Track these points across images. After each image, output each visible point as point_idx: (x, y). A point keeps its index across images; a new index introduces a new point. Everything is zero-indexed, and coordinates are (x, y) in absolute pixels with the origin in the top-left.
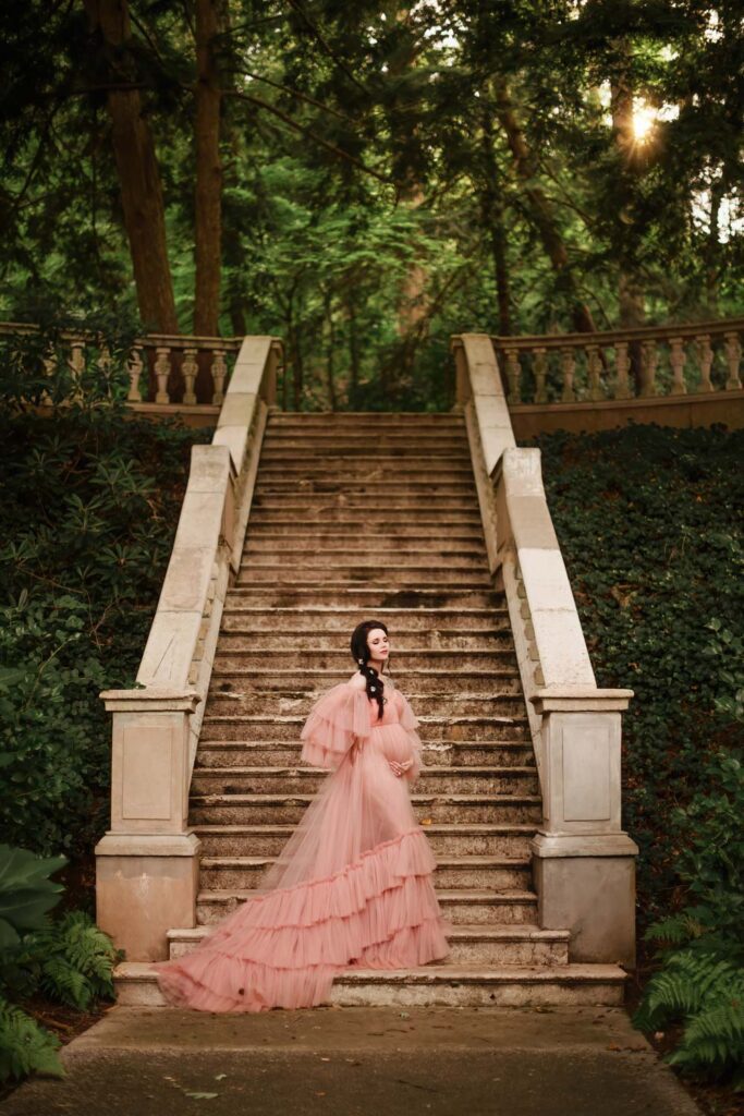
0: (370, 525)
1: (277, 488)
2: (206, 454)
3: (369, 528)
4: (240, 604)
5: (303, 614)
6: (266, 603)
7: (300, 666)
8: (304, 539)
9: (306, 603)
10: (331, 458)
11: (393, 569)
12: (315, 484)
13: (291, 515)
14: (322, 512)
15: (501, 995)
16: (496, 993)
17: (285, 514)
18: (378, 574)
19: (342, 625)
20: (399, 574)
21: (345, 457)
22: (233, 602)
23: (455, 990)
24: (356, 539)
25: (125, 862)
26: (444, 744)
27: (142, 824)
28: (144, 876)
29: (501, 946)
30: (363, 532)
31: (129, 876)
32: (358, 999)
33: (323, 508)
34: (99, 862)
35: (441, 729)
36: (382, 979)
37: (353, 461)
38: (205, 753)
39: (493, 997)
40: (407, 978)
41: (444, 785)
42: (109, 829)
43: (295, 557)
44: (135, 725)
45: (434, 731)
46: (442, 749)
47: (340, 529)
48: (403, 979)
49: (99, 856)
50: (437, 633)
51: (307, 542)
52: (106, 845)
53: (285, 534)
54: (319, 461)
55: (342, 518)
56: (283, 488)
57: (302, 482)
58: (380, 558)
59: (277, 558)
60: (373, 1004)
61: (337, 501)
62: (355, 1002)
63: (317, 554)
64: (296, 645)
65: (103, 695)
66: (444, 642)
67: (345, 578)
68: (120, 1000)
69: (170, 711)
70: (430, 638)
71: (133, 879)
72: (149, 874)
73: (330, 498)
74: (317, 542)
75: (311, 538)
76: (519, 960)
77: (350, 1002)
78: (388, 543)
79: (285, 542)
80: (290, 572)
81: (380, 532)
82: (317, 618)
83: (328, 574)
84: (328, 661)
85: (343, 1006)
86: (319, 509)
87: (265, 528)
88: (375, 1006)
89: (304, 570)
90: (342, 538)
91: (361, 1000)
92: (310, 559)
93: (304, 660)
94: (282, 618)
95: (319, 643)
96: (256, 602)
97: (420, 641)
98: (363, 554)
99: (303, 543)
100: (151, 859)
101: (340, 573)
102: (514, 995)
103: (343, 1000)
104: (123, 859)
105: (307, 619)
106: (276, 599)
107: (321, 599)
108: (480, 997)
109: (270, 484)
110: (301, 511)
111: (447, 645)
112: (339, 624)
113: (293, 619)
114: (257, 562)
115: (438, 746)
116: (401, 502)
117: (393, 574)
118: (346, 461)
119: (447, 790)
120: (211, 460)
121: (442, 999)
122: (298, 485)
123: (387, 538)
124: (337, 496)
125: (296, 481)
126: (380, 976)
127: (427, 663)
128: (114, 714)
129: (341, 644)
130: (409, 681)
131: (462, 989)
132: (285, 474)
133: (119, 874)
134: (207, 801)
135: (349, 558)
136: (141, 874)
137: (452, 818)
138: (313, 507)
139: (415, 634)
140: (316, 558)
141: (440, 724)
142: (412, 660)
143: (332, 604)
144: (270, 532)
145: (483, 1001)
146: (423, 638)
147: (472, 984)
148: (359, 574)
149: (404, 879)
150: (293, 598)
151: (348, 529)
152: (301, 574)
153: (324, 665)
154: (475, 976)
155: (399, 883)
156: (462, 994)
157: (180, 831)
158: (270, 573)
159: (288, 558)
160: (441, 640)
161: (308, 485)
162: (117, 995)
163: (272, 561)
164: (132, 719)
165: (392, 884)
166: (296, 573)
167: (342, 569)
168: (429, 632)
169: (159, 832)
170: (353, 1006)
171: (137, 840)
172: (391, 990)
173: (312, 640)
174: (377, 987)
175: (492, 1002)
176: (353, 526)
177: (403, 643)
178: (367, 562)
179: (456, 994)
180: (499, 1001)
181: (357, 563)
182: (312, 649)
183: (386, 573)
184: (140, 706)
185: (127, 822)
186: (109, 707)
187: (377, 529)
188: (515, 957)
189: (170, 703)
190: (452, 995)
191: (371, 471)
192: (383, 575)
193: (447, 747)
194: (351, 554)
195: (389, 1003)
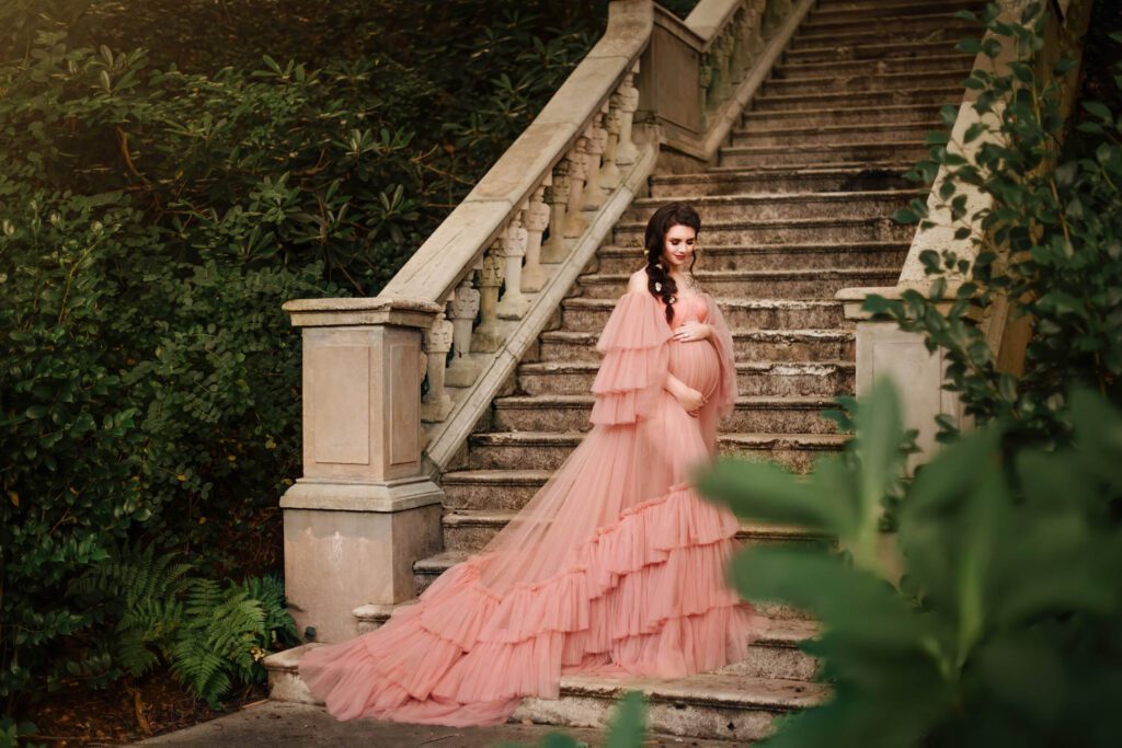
0: (902, 95)
1: (810, 59)
2: (625, 11)
3: (901, 99)
4: (670, 195)
5: (732, 203)
6: (701, 192)
7: (704, 268)
8: (813, 115)
9: (748, 190)
10: (888, 19)
11: (905, 147)
12: (856, 51)
13: (813, 88)
14: (850, 83)
15: (742, 724)
16: (736, 722)
17: (807, 88)
18: (887, 153)
19: (780, 216)
20: (913, 152)
21: (904, 17)
22: (661, 192)
23: (681, 712)
24: (876, 113)
25: (316, 517)
26: (826, 366)
27: (337, 470)
28: (337, 536)
29: (771, 653)
30: (893, 104)
31: (320, 535)
32: (554, 714)
33: (851, 77)
34: (287, 516)
35: (838, 346)
36: (582, 690)
37: (913, 21)
38: (530, 378)
39: (731, 726)
40: (615, 691)
41: (808, 421)
42: (301, 476)
43: (795, 138)
44: (327, 343)
45: (828, 349)
46: (823, 373)
47: (865, 102)
48: (611, 693)
49: (286, 509)
50: (887, 222)
51: (818, 119)
52: (295, 495)
53: (800, 111)
54: (873, 24)
55: (873, 89)
56: (817, 59)
57: (840, 50)
58: (898, 134)
59: (774, 140)
60: (572, 724)
61: (876, 70)
62: (551, 719)
63: (822, 133)
64: (712, 242)
65: (287, 306)
66: (897, 233)
67: (846, 159)
68: (274, 693)
69: (366, 325)
70: (878, 228)
71: (325, 539)
72: (343, 534)
73: (866, 66)
74: (830, 119)
75: (821, 114)
76: (796, 673)
77: (544, 718)
78: (916, 115)
79: (791, 121)
80: (781, 156)
81: (914, 103)
82: (749, 208)
83: (827, 156)
84: (738, 260)
85: (536, 722)
86: (847, 80)
87: (777, 106)
88: (575, 726)
89: (796, 153)
90: (859, 113)
91: (559, 717)
92: (811, 138)
93: (709, 261)
94: (707, 209)
95: (740, 238)
96: (688, 192)
97: (866, 232)
98: (876, 130)
99: (812, 120)
100: (343, 513)
101: (840, 155)
102: (761, 726)
103: (537, 715)
104: (312, 512)
105: (737, 209)
106: (712, 187)
107: (766, 184)
108: (714, 726)
109: (803, 55)
110: (825, 84)
111: (901, 237)
112: (776, 215)
113: (720, 210)
114: (750, 145)
115: (817, 368)
116: (954, 65)
117: (905, 152)
118: (905, 22)
119: (812, 428)
120: (631, 19)
121: (663, 723)
122: (836, 53)
123: (914, 109)
124: (876, 63)
125: (832, 49)
126: (580, 686)
127: (863, 260)
128: (304, 330)
129: (768, 240)
130: (826, 284)
131: (689, 712)
132: (826, 41)
133: (309, 532)
134: (495, 440)
135: (860, 136)
136: (333, 533)
137: (799, 466)
138: (840, 77)
139: (859, 223)
140: (820, 138)
141: (835, 340)
142: (842, 257)
143: (780, 190)
144: (782, 109)
145: (718, 731)
146: (870, 228)
147: (703, 707)
148: (864, 154)
149: (668, 552)
150: (732, 184)
151: (874, 101)
152: (793, 157)
153: (732, 266)
154: (705, 695)
155: (659, 558)
156: (689, 718)
157: (380, 480)
158: (756, 157)
159: (787, 139)
160: (892, 231)
161: (846, 52)
162: (272, 687)
163: (769, 144)
164: (323, 337)
165: (653, 559)
166: (787, 157)
167: (842, 149)
168: (878, 220)
169: (358, 480)
170: (548, 723)
171: (330, 490)
172: (596, 705)
173: (732, 234)
174: (579, 701)
175: (730, 734)
176: (880, 97)
177: (844, 236)
178: (883, 140)
179: (681, 717)
180: (739, 733)
181: (867, 140)
182: (730, 246)
183: (897, 152)
184: (330, 319)
185: (321, 466)
186: (296, 321)
187: (910, 99)
188: (791, 670)
189: (364, 315)
190: (676, 719)
191: (931, 31)
192: (893, 154)
193: (829, 371)
194: (862, 131)
195: (594, 723)
